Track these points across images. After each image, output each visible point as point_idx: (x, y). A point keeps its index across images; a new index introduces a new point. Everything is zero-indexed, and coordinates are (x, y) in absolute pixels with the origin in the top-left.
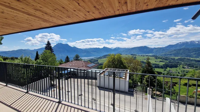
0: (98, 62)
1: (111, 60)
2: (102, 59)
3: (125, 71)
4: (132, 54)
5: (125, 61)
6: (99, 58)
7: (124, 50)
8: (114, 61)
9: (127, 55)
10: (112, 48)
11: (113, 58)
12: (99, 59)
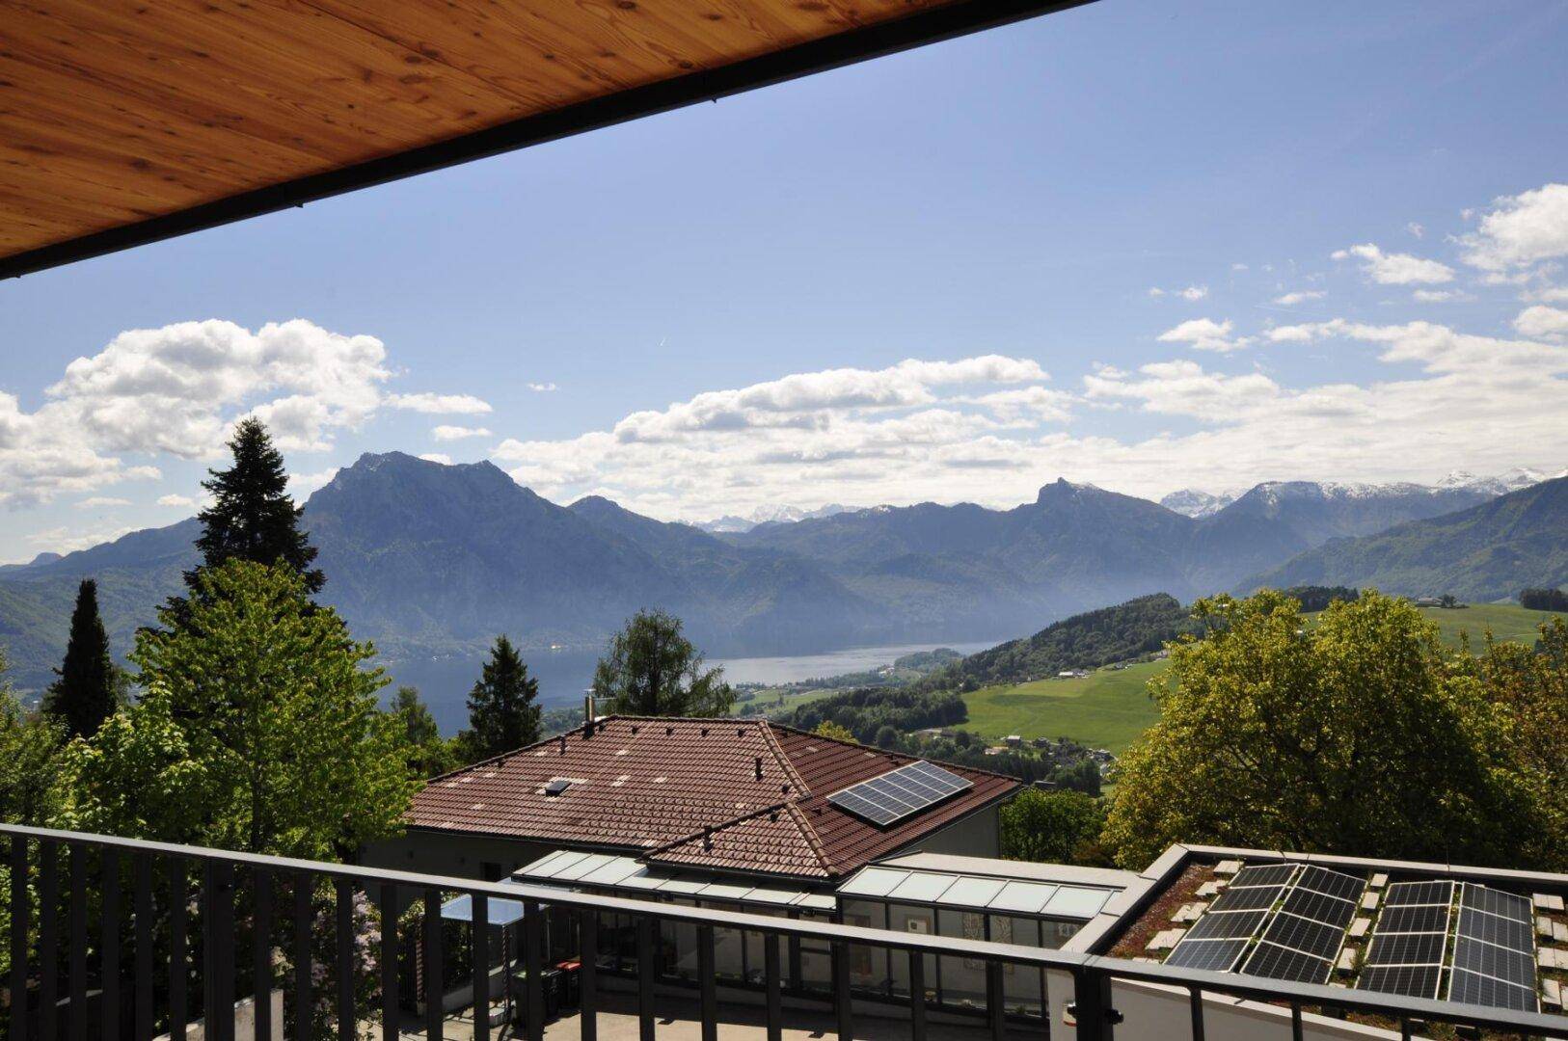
0: (964, 739)
1: (1249, 709)
2: (1025, 688)
3: (1540, 900)
4: (1540, 584)
5: (1503, 718)
6: (981, 670)
7: (1399, 519)
8: (1310, 726)
9: (1448, 602)
10: (1192, 498)
11: (1274, 666)
12: (985, 692)
